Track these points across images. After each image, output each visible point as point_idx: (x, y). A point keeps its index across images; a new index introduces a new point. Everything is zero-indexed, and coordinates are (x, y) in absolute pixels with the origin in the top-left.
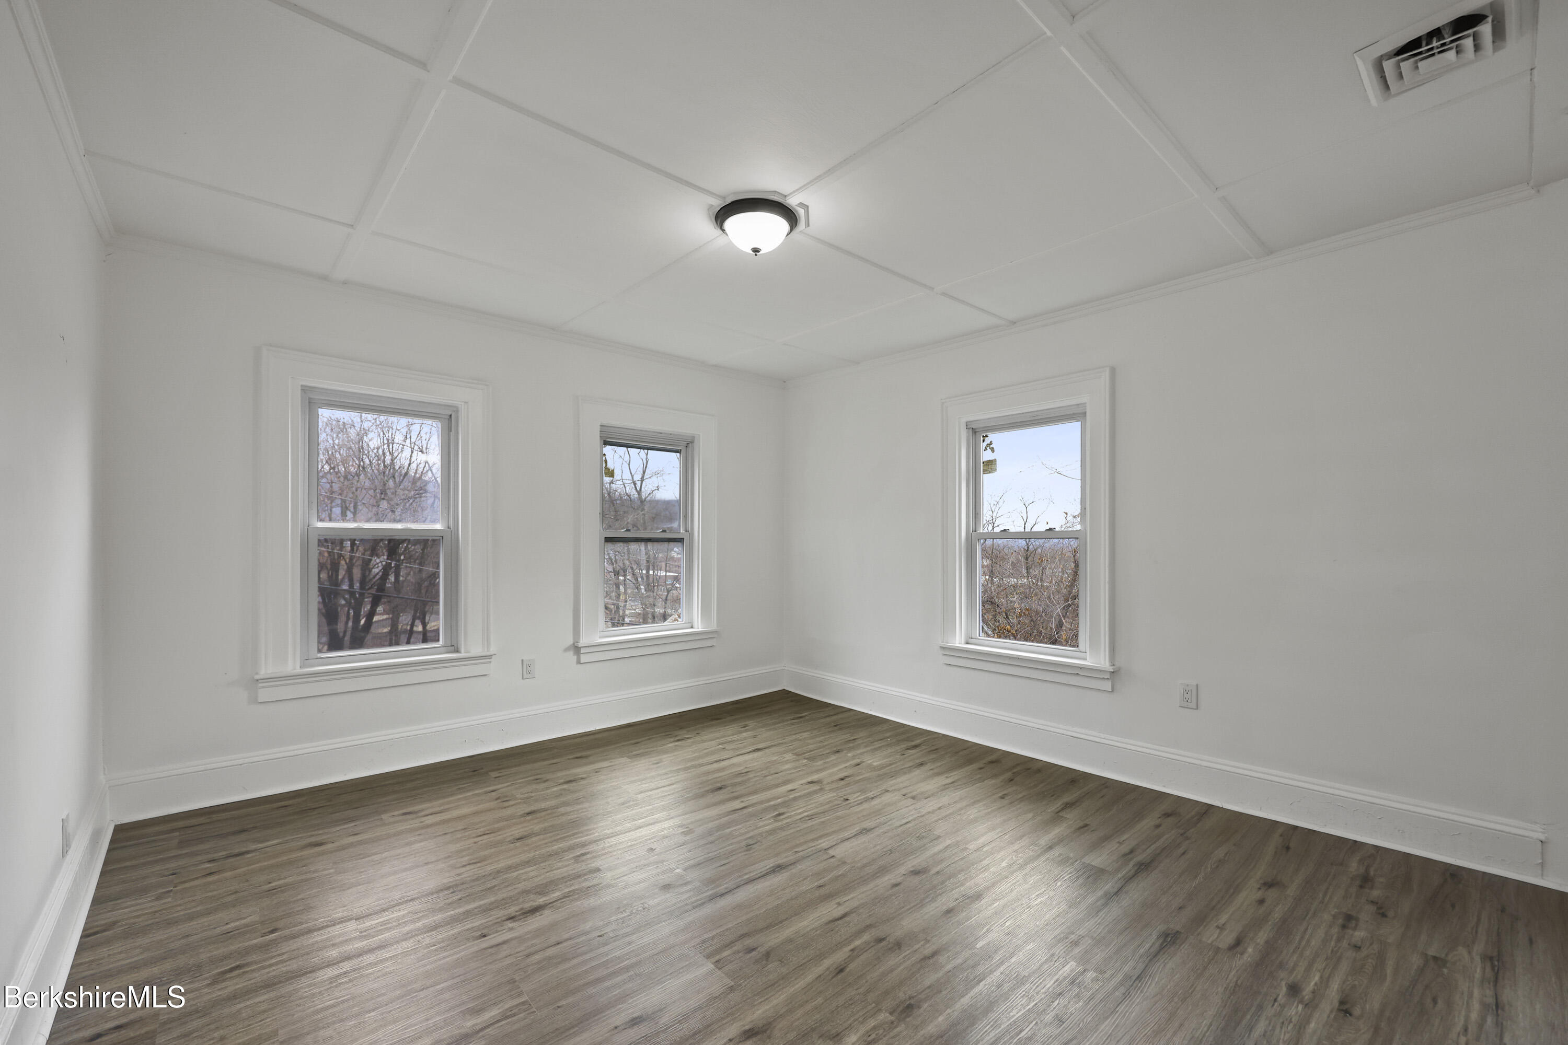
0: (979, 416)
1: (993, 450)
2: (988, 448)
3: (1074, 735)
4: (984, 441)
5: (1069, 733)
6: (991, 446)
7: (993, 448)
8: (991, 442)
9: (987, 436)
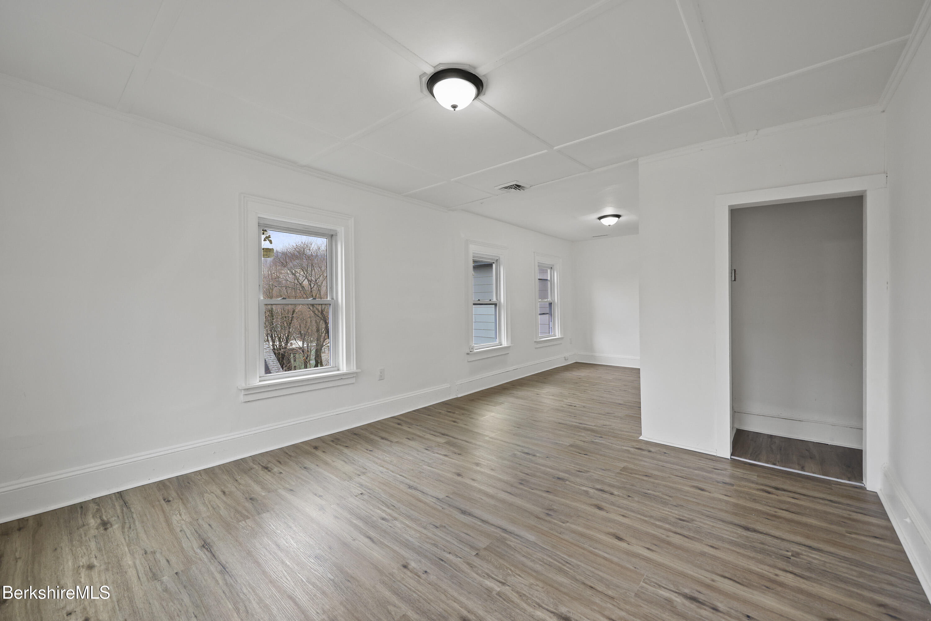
0: (270, 216)
1: (271, 242)
2: (267, 240)
3: (337, 413)
4: (263, 234)
5: (335, 414)
6: (270, 239)
7: (271, 241)
8: (269, 236)
9: (266, 231)
